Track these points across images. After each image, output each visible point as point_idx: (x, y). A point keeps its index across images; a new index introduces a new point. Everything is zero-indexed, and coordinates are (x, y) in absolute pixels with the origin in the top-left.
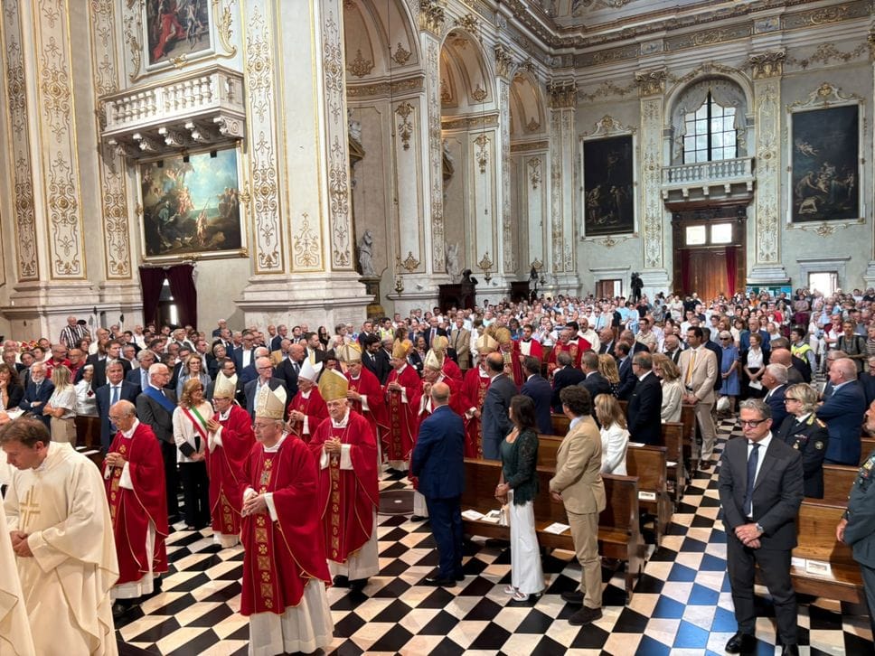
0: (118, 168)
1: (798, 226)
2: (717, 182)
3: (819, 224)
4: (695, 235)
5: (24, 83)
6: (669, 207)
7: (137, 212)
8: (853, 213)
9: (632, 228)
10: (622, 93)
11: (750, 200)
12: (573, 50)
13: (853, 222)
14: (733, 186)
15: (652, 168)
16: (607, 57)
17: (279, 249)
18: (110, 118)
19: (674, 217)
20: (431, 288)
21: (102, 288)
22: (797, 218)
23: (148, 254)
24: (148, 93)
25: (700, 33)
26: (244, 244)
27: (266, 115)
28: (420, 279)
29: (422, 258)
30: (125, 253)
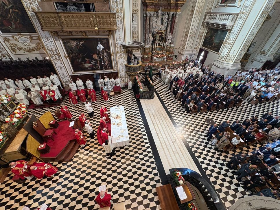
0: (204, 27)
5: (194, 11)
7: (204, 37)
17: (225, 56)
18: (207, 18)
20: (264, 60)
21: (193, 50)
23: (202, 46)
24: (216, 15)
26: (219, 52)
27: (238, 26)
28: (263, 57)
29: (267, 52)
30: (199, 44)
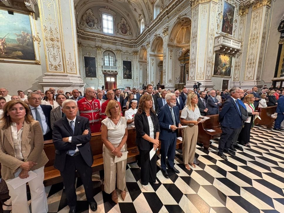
1: (124, 79)
2: (112, 70)
3: (127, 79)
4: (108, 79)
6: (103, 73)
8: (131, 78)
9: (96, 77)
10: (92, 48)
11: (117, 74)
12: (81, 34)
13: (131, 79)
14: (115, 71)
15: (100, 65)
16: (89, 39)
19: (104, 76)
22: (124, 78)
25: (108, 41)
